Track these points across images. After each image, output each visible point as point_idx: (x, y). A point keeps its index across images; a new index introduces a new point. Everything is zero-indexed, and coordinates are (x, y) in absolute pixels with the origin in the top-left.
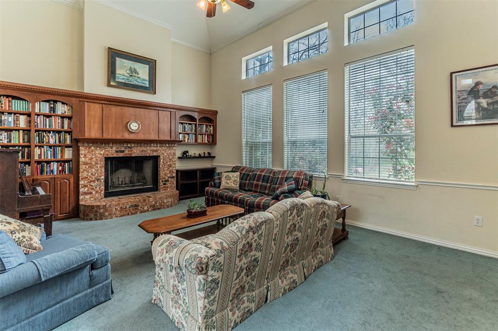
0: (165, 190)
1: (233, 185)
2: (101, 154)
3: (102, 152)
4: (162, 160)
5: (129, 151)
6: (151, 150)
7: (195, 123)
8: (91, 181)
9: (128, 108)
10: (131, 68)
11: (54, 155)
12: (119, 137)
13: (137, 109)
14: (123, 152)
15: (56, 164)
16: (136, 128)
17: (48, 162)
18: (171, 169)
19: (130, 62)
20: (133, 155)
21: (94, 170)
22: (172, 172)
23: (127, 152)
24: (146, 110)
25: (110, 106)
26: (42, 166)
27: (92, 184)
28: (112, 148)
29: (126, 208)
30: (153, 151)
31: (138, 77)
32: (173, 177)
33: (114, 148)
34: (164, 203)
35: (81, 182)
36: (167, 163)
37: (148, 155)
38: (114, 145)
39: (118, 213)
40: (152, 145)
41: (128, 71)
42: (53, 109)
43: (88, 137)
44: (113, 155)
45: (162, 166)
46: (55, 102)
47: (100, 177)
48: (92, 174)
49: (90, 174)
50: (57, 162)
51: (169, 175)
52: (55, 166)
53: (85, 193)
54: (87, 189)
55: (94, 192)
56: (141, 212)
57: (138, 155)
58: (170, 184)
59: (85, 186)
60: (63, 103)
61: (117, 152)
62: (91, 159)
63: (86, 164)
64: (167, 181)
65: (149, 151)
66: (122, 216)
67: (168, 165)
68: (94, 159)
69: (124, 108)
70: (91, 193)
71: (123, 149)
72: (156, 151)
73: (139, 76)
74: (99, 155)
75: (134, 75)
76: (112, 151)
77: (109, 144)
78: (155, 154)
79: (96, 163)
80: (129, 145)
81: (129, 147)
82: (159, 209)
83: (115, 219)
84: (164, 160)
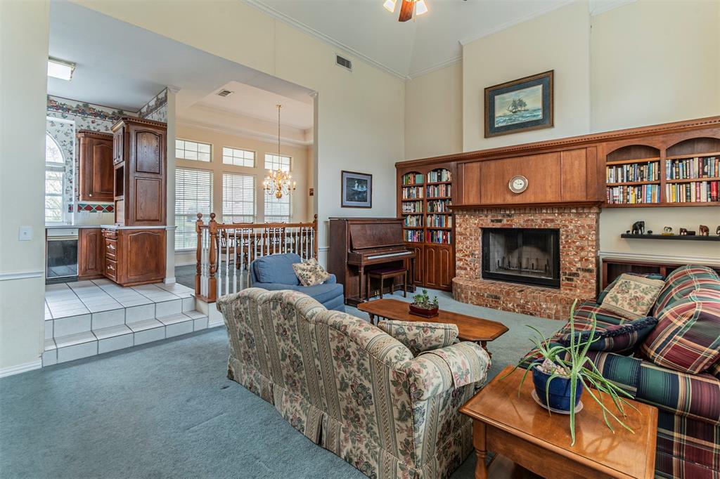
0: (571, 290)
1: (626, 307)
2: (475, 224)
3: (476, 222)
4: (563, 237)
5: (508, 221)
6: (543, 220)
7: (658, 159)
8: (466, 255)
9: (510, 160)
10: (514, 101)
11: (440, 223)
12: (499, 201)
13: (524, 158)
14: (500, 221)
15: (441, 232)
16: (521, 187)
17: (436, 230)
18: (583, 254)
19: (513, 93)
20: (514, 227)
21: (468, 242)
22: (587, 260)
23: (505, 221)
24: (538, 156)
25: (488, 162)
26: (432, 234)
27: (466, 258)
28: (487, 216)
29: (483, 296)
30: (547, 221)
31: (525, 110)
32: (590, 271)
33: (489, 217)
34: (542, 309)
35: (457, 255)
36: (574, 242)
37: (537, 227)
38: (489, 212)
39: (474, 299)
40: (544, 211)
41: (511, 108)
42: (440, 178)
43: (467, 204)
44: (488, 225)
45: (564, 247)
46: (441, 170)
47: (475, 251)
48: (466, 247)
49: (464, 247)
50: (442, 230)
51: (579, 265)
52: (440, 234)
53: (461, 268)
54: (462, 263)
55: (468, 269)
56: (504, 309)
57: (520, 227)
58: (581, 281)
59: (461, 260)
60: (447, 170)
61: (492, 221)
62: (466, 229)
63: (461, 234)
64: (576, 275)
65: (538, 221)
66: (478, 305)
67: (578, 247)
68: (468, 230)
69: (505, 161)
70: (465, 269)
71: (500, 218)
72: (552, 221)
73: (526, 108)
74: (473, 225)
75: (519, 109)
76: (487, 221)
77: (483, 210)
78: (550, 226)
79: (471, 235)
80: (508, 212)
81: (508, 216)
82: (531, 314)
83: (470, 305)
84: (567, 236)
